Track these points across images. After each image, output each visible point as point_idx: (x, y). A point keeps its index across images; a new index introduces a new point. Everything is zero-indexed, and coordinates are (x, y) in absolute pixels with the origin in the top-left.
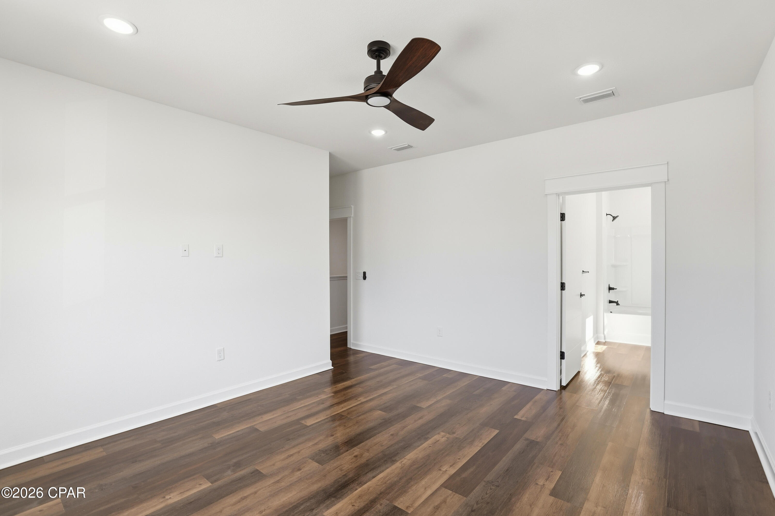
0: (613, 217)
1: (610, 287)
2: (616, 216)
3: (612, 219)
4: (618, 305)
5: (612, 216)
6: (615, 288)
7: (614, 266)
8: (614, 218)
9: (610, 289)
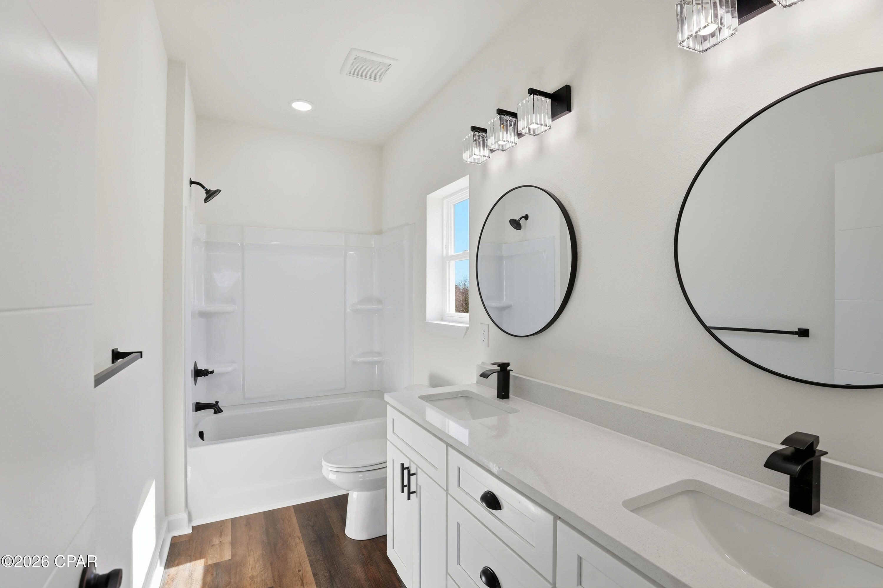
0: (206, 190)
1: (198, 368)
2: (213, 189)
3: (204, 196)
4: (219, 412)
5: (203, 187)
6: (210, 370)
7: (205, 315)
8: (210, 195)
9: (199, 373)
